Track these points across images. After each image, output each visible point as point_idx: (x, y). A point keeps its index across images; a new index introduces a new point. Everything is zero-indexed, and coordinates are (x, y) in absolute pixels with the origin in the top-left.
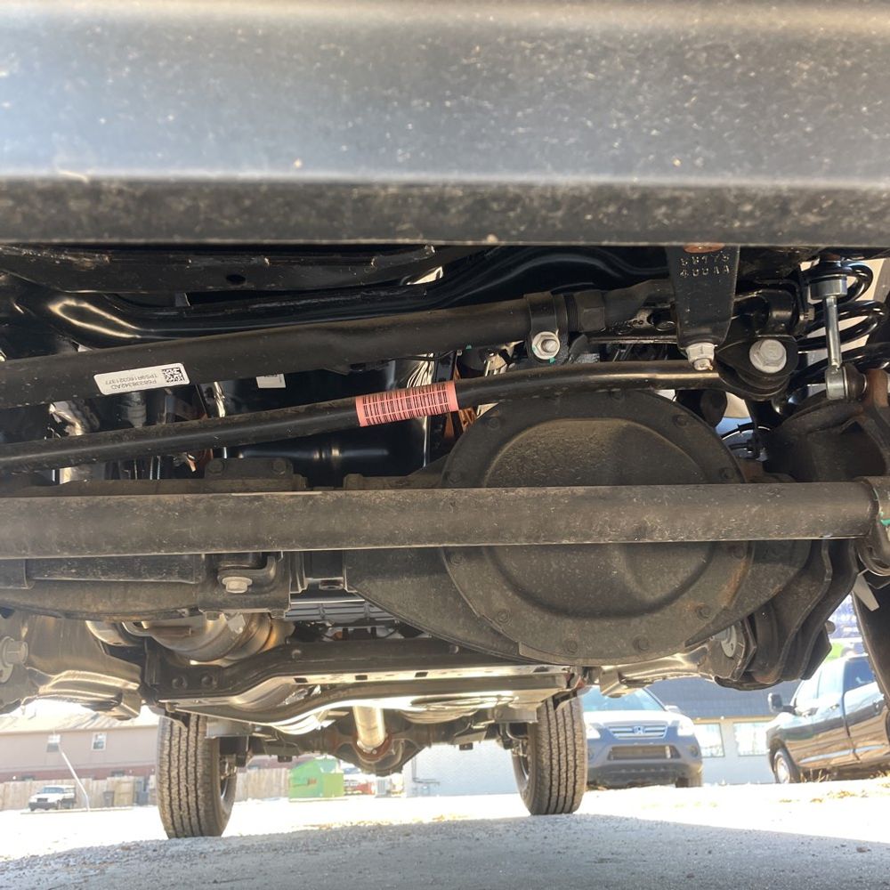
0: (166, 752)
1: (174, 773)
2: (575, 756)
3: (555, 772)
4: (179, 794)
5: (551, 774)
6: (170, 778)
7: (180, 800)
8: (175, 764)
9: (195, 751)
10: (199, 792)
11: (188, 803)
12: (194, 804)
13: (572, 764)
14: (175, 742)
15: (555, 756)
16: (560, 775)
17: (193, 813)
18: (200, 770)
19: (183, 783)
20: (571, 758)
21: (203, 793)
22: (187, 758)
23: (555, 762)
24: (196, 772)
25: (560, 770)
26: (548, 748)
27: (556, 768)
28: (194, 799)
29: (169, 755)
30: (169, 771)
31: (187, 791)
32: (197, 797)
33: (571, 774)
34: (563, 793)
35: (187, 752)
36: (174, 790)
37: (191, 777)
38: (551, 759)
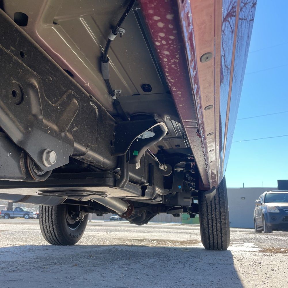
1: (44, 218)
2: (221, 224)
3: (211, 231)
4: (46, 227)
5: (209, 232)
6: (42, 220)
7: (47, 229)
8: (44, 215)
9: (52, 210)
10: (54, 227)
12: (53, 231)
13: (219, 228)
15: (210, 223)
16: (213, 233)
17: (53, 235)
18: (53, 218)
19: (47, 223)
20: (218, 225)
22: (48, 212)
23: (210, 226)
24: (52, 219)
25: (213, 230)
26: (206, 219)
27: (211, 229)
30: (42, 217)
31: (49, 226)
32: (53, 229)
33: (219, 232)
34: (216, 241)
35: (48, 210)
36: (45, 225)
37: (50, 220)
38: (208, 225)
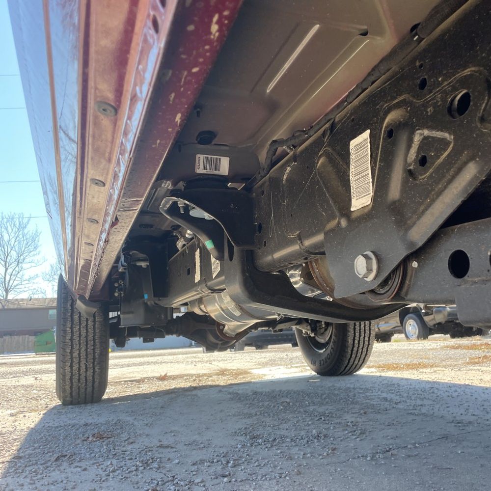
0: (68, 337)
1: (76, 354)
2: (369, 338)
3: (355, 349)
4: (79, 370)
5: (352, 350)
6: (72, 358)
7: (80, 375)
8: (76, 347)
9: (94, 336)
10: (96, 368)
11: (86, 377)
12: (91, 378)
13: (366, 343)
14: (76, 329)
15: (357, 338)
16: (358, 350)
17: (90, 384)
18: (97, 351)
19: (83, 362)
20: (367, 339)
21: (99, 369)
22: (87, 342)
23: (356, 342)
24: (94, 353)
25: (359, 346)
26: (353, 332)
27: (356, 346)
28: (92, 374)
29: (72, 339)
30: (71, 353)
31: (86, 369)
32: (94, 372)
33: (365, 349)
34: (356, 362)
35: (86, 337)
36: (75, 367)
37: (90, 357)
38: (354, 340)
